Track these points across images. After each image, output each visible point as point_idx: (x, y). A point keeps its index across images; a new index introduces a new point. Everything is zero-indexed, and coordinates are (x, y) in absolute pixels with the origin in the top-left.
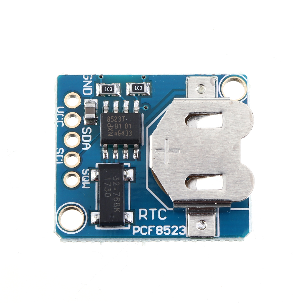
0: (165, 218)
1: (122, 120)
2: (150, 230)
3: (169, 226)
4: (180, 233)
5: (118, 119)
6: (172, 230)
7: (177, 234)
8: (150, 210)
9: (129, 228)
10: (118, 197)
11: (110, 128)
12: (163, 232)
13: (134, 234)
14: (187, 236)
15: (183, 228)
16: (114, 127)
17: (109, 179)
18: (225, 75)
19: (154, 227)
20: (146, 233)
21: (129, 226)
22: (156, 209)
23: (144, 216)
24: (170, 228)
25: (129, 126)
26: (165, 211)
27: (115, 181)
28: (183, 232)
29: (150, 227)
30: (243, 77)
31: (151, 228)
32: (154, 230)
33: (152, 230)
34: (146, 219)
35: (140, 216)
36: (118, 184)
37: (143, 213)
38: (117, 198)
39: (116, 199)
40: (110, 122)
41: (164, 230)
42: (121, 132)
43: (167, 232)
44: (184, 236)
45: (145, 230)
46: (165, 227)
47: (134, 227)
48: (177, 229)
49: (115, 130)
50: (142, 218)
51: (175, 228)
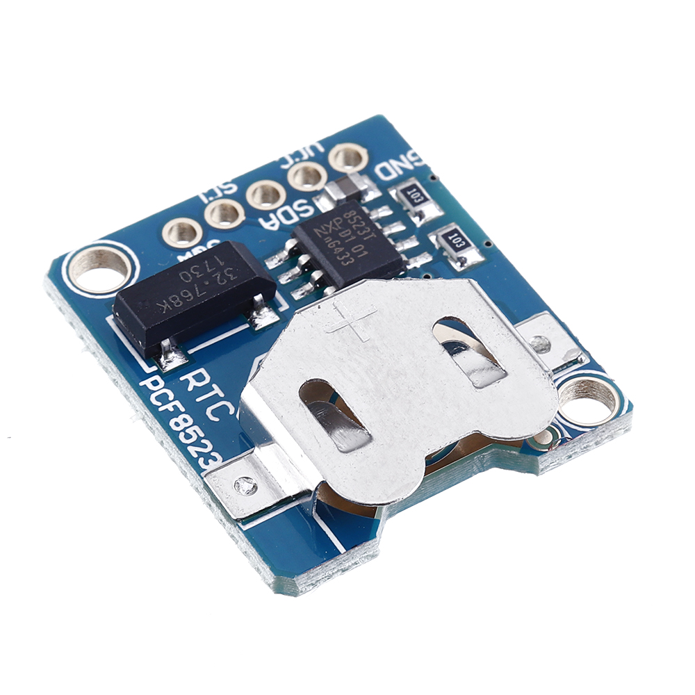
0: (217, 420)
1: (366, 235)
2: (170, 407)
3: (202, 435)
4: (201, 461)
5: (362, 229)
6: (197, 443)
7: (195, 456)
8: (214, 386)
9: (148, 370)
10: (195, 295)
11: (334, 225)
12: (184, 430)
13: (142, 384)
14: (203, 474)
15: (215, 459)
16: (340, 231)
17: (222, 264)
18: (604, 372)
19: (183, 409)
20: (159, 404)
21: (154, 368)
22: (222, 395)
23: (193, 383)
24: (199, 438)
25: (361, 252)
26: (232, 412)
27: (223, 275)
28: (206, 463)
29: (177, 403)
30: (626, 404)
31: (175, 407)
32: (177, 413)
33: (172, 410)
34: (190, 389)
35: (189, 376)
36: (222, 281)
37: (199, 378)
38: (190, 295)
39: (185, 294)
40: (345, 220)
41: (187, 431)
42: (337, 246)
43: (188, 436)
44: (199, 470)
45: (163, 399)
46: (196, 428)
47: (157, 378)
48: (206, 451)
49: (335, 235)
50: (187, 381)
51: (205, 446)
